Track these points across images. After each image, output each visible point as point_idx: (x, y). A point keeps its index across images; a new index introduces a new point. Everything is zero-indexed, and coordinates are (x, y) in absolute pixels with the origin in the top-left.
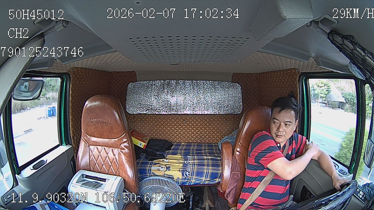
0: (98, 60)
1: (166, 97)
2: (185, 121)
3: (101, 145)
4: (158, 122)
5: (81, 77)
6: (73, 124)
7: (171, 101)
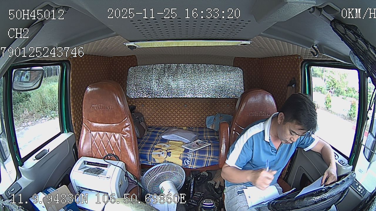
0: (98, 46)
1: (167, 80)
2: (186, 105)
3: (102, 130)
4: (159, 106)
5: (81, 63)
6: (74, 111)
7: (172, 85)
